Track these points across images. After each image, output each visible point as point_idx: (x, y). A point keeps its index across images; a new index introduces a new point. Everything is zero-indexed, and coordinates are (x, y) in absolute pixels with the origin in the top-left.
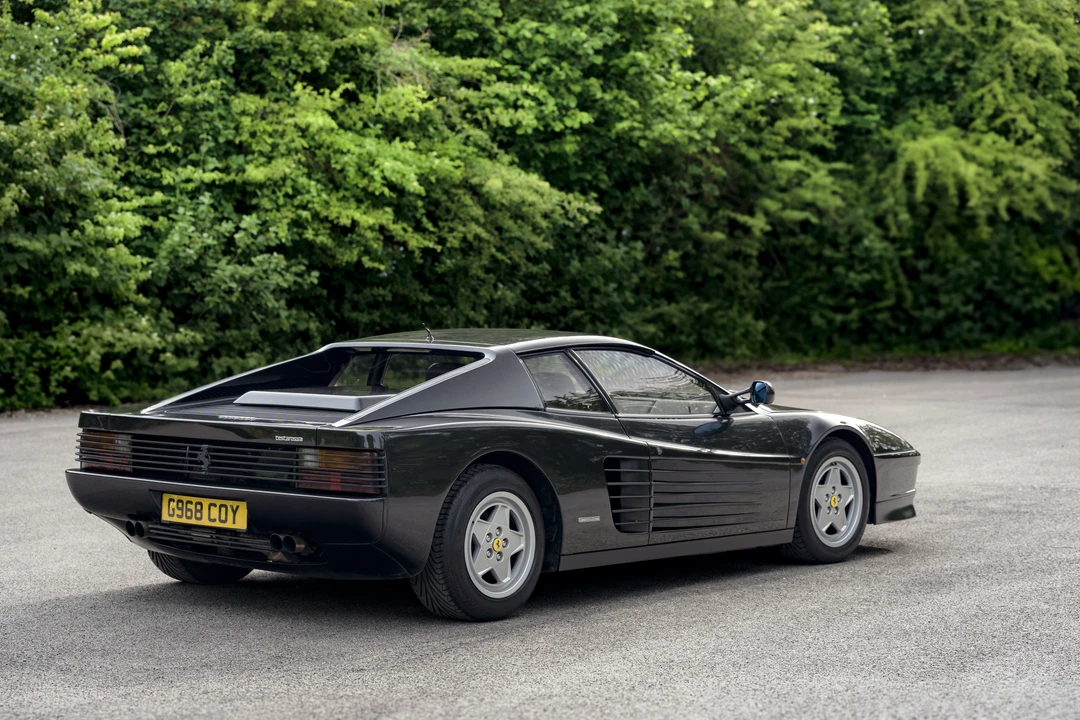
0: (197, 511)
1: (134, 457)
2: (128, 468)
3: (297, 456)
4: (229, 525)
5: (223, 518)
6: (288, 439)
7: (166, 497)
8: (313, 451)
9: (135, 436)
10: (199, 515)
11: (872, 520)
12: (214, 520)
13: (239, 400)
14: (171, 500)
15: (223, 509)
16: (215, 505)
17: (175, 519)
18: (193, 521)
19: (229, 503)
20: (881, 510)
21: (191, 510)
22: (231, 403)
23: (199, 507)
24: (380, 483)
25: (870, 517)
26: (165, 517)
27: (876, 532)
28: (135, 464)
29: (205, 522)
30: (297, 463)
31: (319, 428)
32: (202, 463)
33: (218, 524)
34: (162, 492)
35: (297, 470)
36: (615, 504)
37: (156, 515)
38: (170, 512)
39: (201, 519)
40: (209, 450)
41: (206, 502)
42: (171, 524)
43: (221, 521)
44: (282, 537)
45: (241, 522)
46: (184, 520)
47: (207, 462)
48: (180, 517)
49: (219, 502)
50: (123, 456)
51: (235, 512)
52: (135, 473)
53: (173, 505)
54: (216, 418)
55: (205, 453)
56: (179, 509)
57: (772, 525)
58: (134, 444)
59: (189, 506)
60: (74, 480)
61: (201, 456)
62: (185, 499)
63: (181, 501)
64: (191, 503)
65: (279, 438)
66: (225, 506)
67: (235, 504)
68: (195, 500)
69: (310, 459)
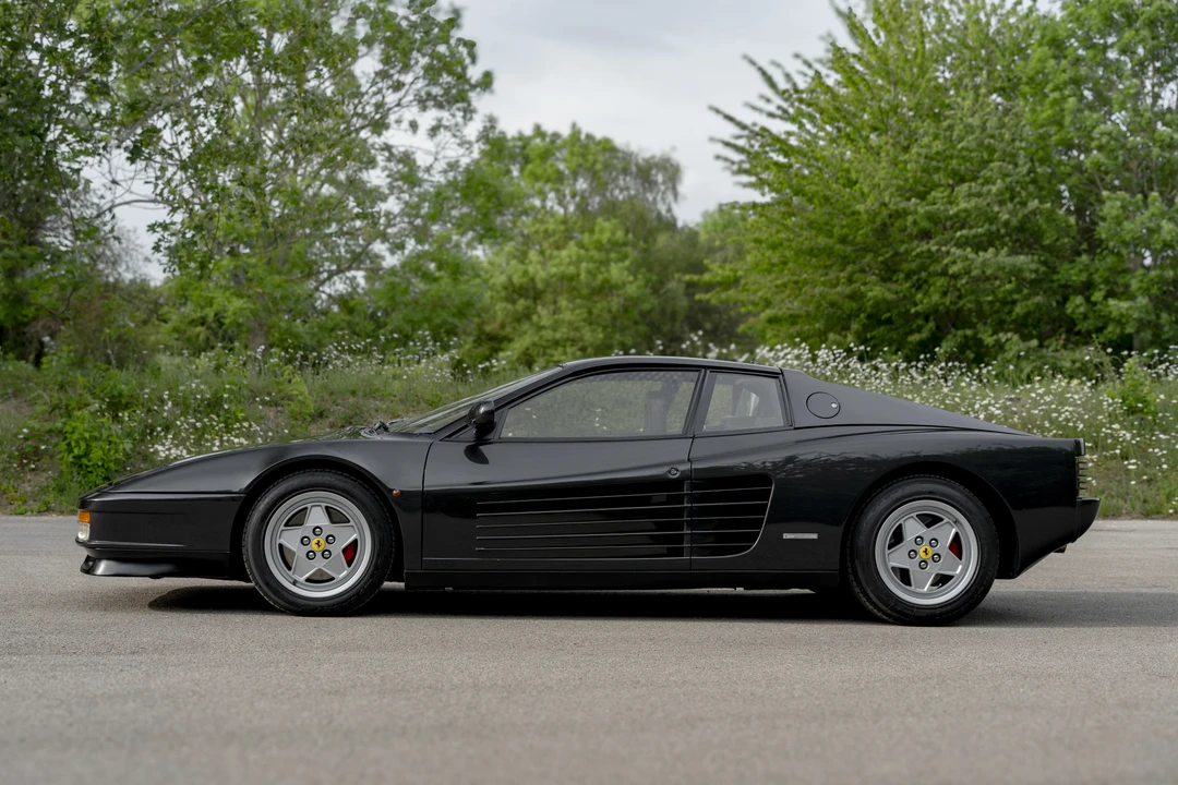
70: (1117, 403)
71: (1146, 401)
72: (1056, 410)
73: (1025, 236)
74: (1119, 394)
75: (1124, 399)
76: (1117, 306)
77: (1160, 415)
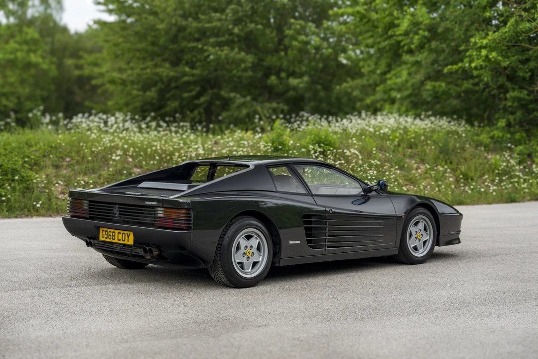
0: (113, 236)
1: (90, 211)
2: (87, 216)
3: (155, 211)
4: (126, 242)
5: (123, 239)
6: (151, 203)
7: (101, 230)
8: (161, 209)
9: (90, 201)
10: (114, 238)
11: (438, 244)
12: (120, 240)
13: (140, 186)
14: (103, 231)
15: (124, 235)
16: (120, 233)
17: (104, 239)
18: (111, 240)
19: (126, 232)
20: (441, 240)
21: (110, 235)
22: (136, 187)
23: (114, 234)
24: (190, 224)
25: (437, 242)
26: (101, 239)
28: (90, 214)
29: (116, 241)
30: (155, 214)
31: (164, 198)
32: (116, 214)
33: (121, 242)
34: (100, 227)
35: (155, 218)
36: (308, 235)
38: (103, 236)
39: (114, 239)
40: (118, 207)
41: (117, 232)
42: (104, 242)
43: (123, 241)
44: (148, 248)
45: (131, 241)
46: (108, 240)
47: (118, 213)
48: (106, 238)
49: (122, 232)
50: (85, 210)
51: (128, 237)
52: (90, 218)
53: (104, 233)
54: (124, 194)
55: (117, 209)
56: (106, 234)
58: (90, 205)
59: (110, 234)
60: (65, 220)
62: (109, 230)
63: (106, 231)
64: (111, 232)
65: (147, 203)
66: (125, 234)
67: (128, 233)
68: (112, 231)
69: (160, 213)
70: (269, 146)
71: (284, 144)
72: (236, 151)
73: (249, 42)
74: (270, 140)
75: (273, 144)
76: (294, 82)
77: (291, 152)
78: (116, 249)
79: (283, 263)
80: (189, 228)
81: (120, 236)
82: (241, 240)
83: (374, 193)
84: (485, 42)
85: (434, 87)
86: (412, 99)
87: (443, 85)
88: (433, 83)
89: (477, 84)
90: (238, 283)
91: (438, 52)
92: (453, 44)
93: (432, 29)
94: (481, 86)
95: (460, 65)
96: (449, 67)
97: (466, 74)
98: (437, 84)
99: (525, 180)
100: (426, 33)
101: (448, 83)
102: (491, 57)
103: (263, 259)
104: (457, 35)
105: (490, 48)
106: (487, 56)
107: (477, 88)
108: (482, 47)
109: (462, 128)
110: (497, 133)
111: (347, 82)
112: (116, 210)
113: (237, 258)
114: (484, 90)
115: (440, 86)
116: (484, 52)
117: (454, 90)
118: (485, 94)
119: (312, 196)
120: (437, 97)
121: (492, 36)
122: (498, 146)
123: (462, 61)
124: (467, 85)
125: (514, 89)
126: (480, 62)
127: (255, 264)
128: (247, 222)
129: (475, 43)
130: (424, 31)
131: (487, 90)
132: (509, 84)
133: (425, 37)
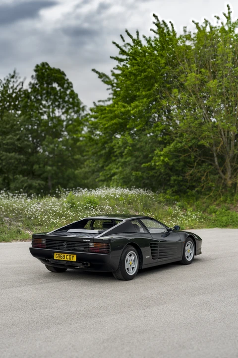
0: (63, 257)
1: (47, 244)
2: (45, 247)
3: (88, 244)
4: (72, 260)
5: (70, 258)
6: (87, 240)
7: (55, 254)
13: (68, 231)
17: (58, 259)
18: (62, 259)
20: (197, 252)
22: (66, 232)
24: (109, 250)
25: (195, 254)
26: (55, 258)
27: (196, 257)
28: (47, 246)
29: (65, 259)
32: (64, 246)
33: (69, 260)
34: (54, 252)
35: (89, 247)
36: (152, 253)
37: (53, 257)
38: (57, 257)
41: (66, 255)
44: (85, 263)
45: (75, 259)
46: (60, 259)
47: (66, 245)
49: (69, 255)
50: (44, 244)
51: (73, 257)
52: (47, 248)
53: (57, 255)
56: (59, 256)
57: (178, 257)
58: (47, 241)
60: (31, 249)
61: (64, 244)
63: (59, 254)
64: (62, 255)
65: (84, 240)
66: (71, 256)
67: (73, 255)
69: (92, 245)
78: (62, 263)
79: (144, 267)
80: (109, 252)
81: (68, 257)
82: (127, 257)
83: (171, 232)
84: (162, 153)
85: (136, 174)
86: (124, 180)
87: (140, 173)
88: (136, 172)
89: (156, 173)
90: (127, 278)
91: (137, 157)
92: (145, 153)
93: (133, 146)
94: (158, 173)
95: (149, 163)
96: (144, 165)
97: (151, 168)
98: (137, 173)
99: (186, 220)
100: (131, 148)
101: (142, 172)
102: (165, 160)
103: (136, 266)
104: (146, 149)
105: (165, 156)
106: (163, 160)
107: (156, 175)
108: (161, 155)
109: (151, 194)
110: (168, 196)
111: (78, 170)
112: (65, 244)
113: (127, 266)
114: (159, 175)
115: (139, 174)
116: (162, 158)
117: (145, 175)
118: (160, 177)
119: (150, 234)
120: (137, 179)
121: (165, 150)
122: (168, 202)
123: (150, 161)
124: (151, 173)
125: (173, 175)
126: (160, 163)
127: (133, 268)
128: (130, 248)
129: (157, 153)
130: (130, 147)
131: (161, 175)
132: (171, 173)
133: (130, 150)
